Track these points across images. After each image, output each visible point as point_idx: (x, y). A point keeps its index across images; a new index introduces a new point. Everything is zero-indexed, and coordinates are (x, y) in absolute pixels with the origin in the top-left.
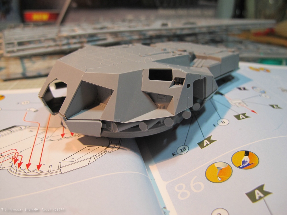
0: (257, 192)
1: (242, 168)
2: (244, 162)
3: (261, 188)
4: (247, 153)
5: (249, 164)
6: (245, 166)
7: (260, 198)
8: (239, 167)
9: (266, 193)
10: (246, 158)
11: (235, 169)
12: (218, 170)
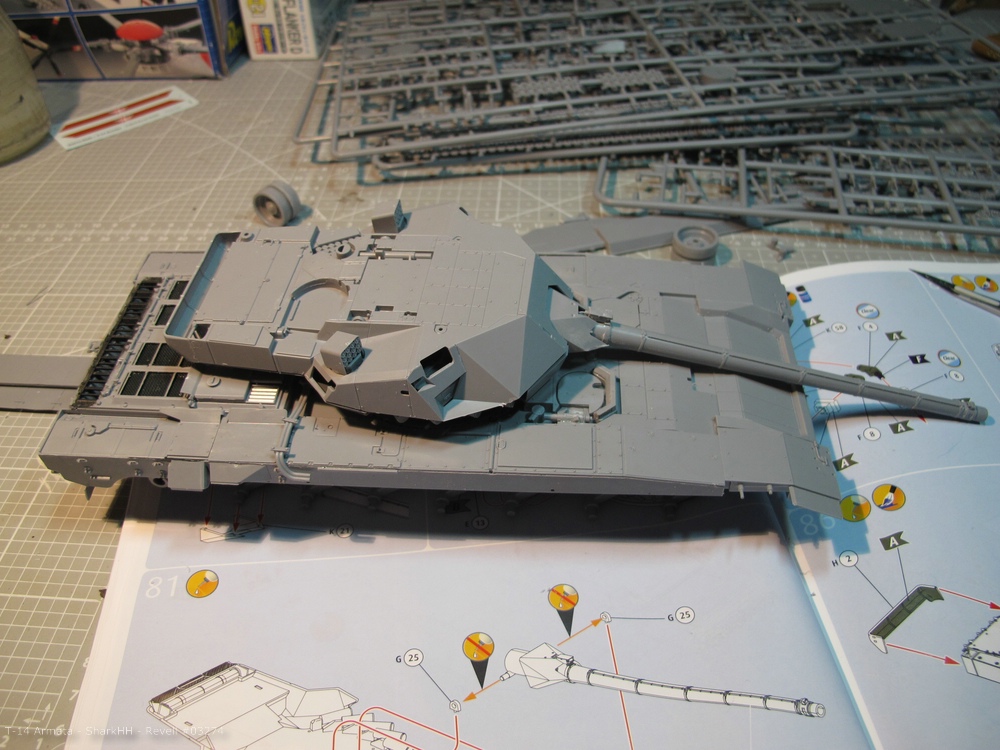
0: (893, 538)
1: (883, 508)
2: (887, 501)
3: (898, 536)
4: (893, 489)
5: (891, 505)
6: (887, 506)
7: (894, 546)
8: (879, 506)
9: (902, 542)
10: (890, 496)
11: (875, 508)
12: (854, 506)
